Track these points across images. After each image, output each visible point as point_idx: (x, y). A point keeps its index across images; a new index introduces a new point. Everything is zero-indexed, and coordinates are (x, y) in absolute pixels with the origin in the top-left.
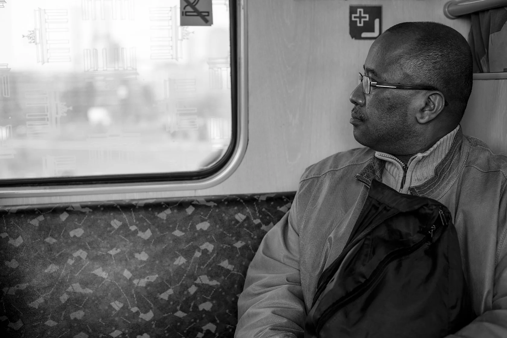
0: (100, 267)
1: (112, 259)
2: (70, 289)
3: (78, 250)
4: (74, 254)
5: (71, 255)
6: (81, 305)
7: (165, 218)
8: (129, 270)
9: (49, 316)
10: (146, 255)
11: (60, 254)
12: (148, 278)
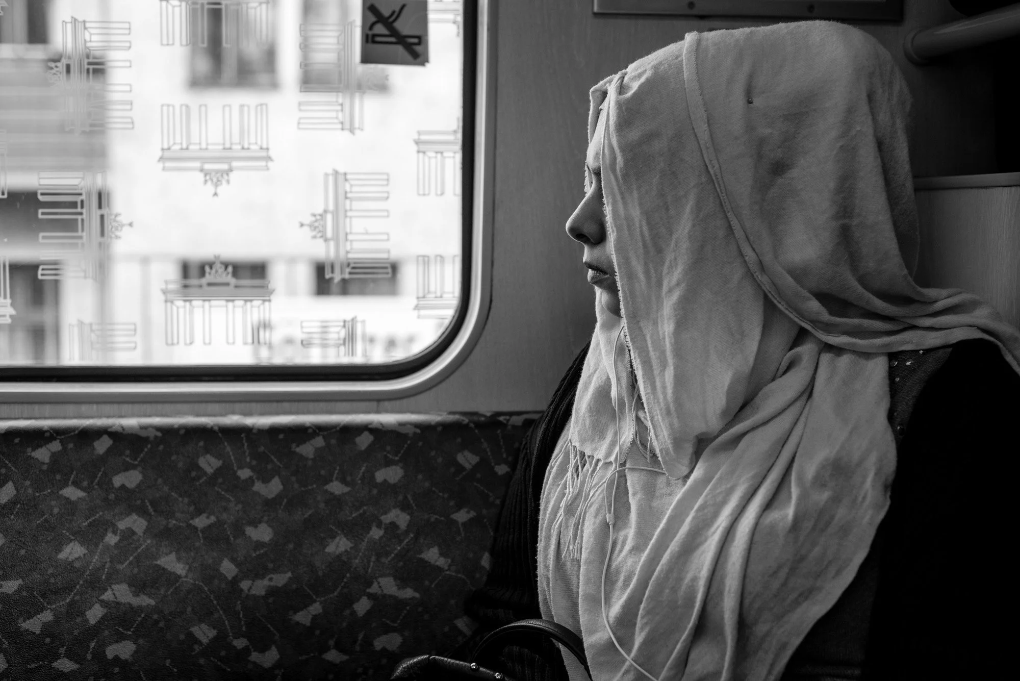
0: (171, 552)
1: (198, 535)
2: (107, 596)
3: (128, 515)
4: (120, 522)
5: (114, 525)
6: (128, 630)
7: (311, 456)
8: (233, 560)
9: (62, 651)
10: (269, 530)
11: (90, 522)
12: (271, 579)
